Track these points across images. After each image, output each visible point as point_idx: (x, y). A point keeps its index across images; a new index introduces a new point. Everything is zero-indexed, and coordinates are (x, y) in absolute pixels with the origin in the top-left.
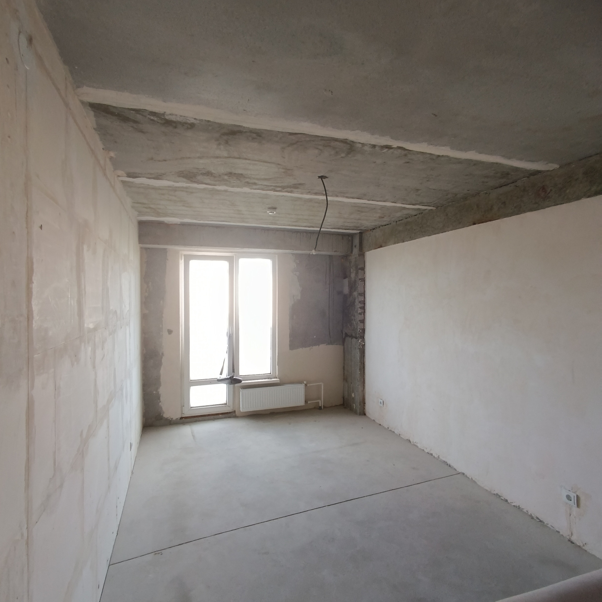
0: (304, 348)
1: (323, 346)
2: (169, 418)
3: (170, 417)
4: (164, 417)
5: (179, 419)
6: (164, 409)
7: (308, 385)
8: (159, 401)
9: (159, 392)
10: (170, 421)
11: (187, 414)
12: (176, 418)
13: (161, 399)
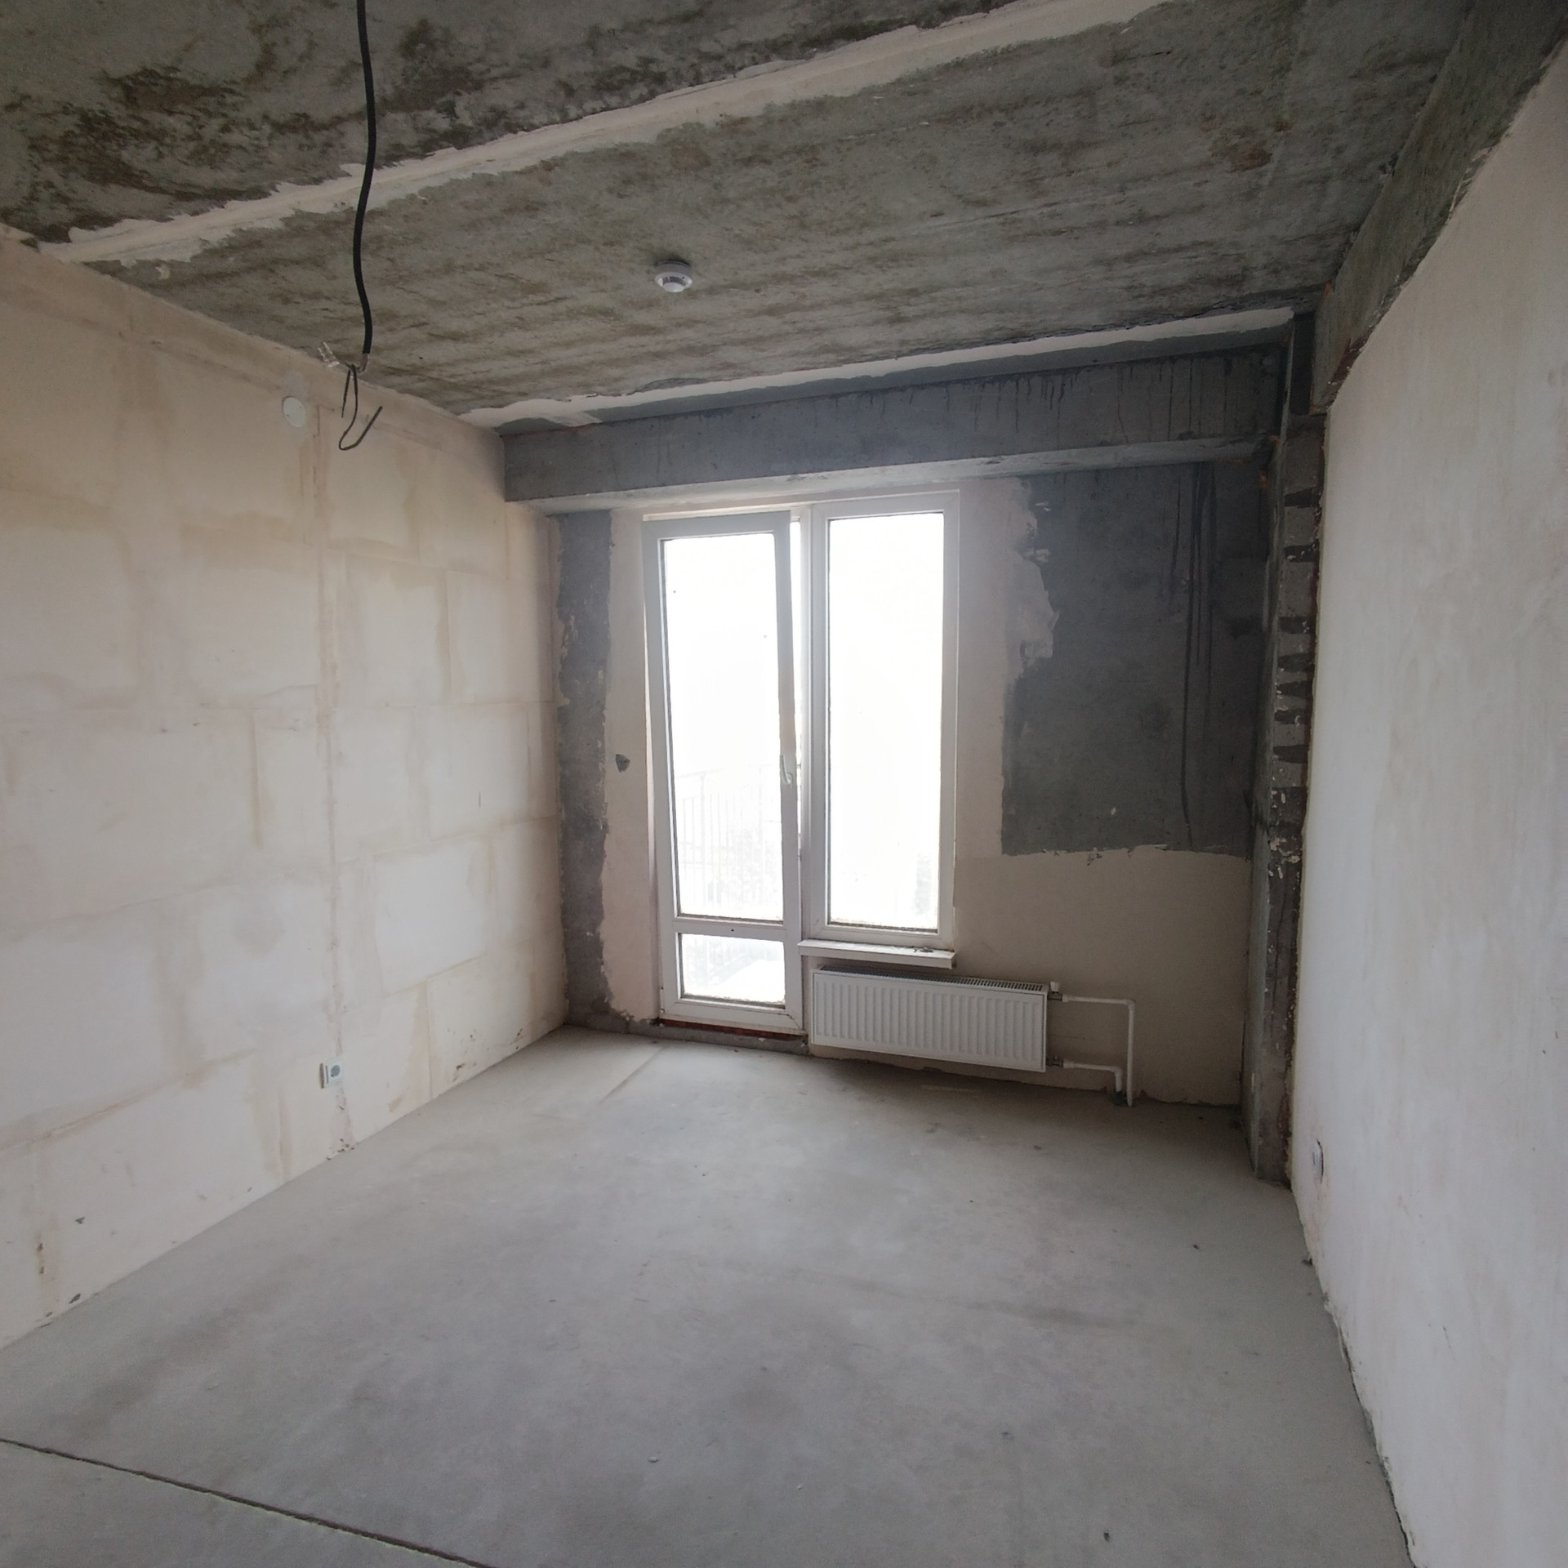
0: (1063, 853)
1: (1148, 854)
2: (625, 1014)
3: (625, 1011)
4: (614, 1010)
5: (648, 1022)
6: (613, 984)
7: (1065, 999)
8: (599, 960)
9: (599, 934)
10: (628, 1023)
11: (672, 1012)
12: (641, 1018)
13: (606, 956)
